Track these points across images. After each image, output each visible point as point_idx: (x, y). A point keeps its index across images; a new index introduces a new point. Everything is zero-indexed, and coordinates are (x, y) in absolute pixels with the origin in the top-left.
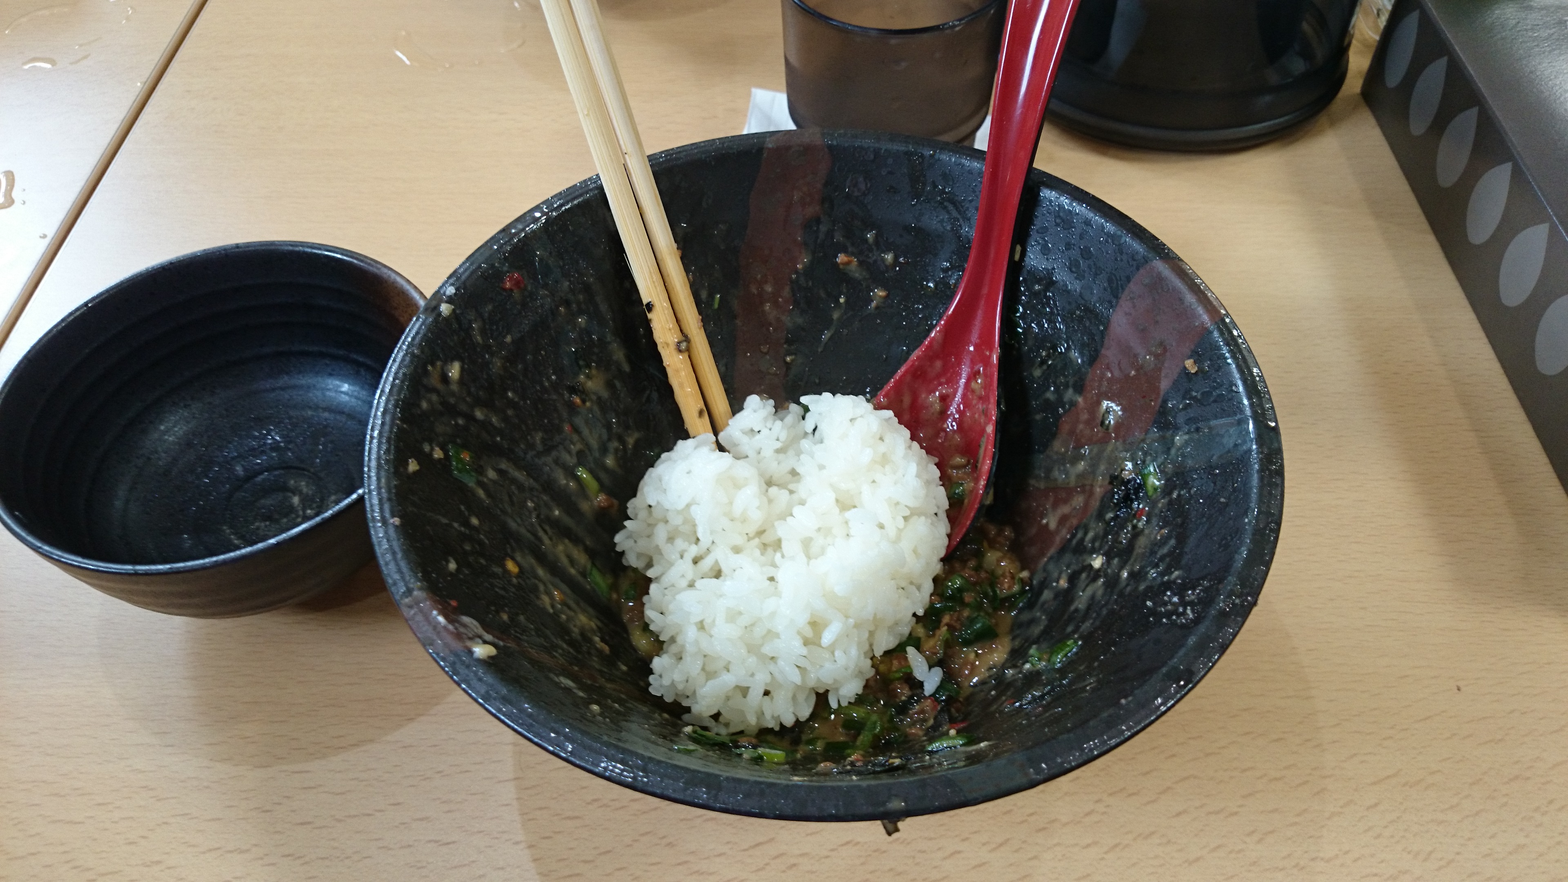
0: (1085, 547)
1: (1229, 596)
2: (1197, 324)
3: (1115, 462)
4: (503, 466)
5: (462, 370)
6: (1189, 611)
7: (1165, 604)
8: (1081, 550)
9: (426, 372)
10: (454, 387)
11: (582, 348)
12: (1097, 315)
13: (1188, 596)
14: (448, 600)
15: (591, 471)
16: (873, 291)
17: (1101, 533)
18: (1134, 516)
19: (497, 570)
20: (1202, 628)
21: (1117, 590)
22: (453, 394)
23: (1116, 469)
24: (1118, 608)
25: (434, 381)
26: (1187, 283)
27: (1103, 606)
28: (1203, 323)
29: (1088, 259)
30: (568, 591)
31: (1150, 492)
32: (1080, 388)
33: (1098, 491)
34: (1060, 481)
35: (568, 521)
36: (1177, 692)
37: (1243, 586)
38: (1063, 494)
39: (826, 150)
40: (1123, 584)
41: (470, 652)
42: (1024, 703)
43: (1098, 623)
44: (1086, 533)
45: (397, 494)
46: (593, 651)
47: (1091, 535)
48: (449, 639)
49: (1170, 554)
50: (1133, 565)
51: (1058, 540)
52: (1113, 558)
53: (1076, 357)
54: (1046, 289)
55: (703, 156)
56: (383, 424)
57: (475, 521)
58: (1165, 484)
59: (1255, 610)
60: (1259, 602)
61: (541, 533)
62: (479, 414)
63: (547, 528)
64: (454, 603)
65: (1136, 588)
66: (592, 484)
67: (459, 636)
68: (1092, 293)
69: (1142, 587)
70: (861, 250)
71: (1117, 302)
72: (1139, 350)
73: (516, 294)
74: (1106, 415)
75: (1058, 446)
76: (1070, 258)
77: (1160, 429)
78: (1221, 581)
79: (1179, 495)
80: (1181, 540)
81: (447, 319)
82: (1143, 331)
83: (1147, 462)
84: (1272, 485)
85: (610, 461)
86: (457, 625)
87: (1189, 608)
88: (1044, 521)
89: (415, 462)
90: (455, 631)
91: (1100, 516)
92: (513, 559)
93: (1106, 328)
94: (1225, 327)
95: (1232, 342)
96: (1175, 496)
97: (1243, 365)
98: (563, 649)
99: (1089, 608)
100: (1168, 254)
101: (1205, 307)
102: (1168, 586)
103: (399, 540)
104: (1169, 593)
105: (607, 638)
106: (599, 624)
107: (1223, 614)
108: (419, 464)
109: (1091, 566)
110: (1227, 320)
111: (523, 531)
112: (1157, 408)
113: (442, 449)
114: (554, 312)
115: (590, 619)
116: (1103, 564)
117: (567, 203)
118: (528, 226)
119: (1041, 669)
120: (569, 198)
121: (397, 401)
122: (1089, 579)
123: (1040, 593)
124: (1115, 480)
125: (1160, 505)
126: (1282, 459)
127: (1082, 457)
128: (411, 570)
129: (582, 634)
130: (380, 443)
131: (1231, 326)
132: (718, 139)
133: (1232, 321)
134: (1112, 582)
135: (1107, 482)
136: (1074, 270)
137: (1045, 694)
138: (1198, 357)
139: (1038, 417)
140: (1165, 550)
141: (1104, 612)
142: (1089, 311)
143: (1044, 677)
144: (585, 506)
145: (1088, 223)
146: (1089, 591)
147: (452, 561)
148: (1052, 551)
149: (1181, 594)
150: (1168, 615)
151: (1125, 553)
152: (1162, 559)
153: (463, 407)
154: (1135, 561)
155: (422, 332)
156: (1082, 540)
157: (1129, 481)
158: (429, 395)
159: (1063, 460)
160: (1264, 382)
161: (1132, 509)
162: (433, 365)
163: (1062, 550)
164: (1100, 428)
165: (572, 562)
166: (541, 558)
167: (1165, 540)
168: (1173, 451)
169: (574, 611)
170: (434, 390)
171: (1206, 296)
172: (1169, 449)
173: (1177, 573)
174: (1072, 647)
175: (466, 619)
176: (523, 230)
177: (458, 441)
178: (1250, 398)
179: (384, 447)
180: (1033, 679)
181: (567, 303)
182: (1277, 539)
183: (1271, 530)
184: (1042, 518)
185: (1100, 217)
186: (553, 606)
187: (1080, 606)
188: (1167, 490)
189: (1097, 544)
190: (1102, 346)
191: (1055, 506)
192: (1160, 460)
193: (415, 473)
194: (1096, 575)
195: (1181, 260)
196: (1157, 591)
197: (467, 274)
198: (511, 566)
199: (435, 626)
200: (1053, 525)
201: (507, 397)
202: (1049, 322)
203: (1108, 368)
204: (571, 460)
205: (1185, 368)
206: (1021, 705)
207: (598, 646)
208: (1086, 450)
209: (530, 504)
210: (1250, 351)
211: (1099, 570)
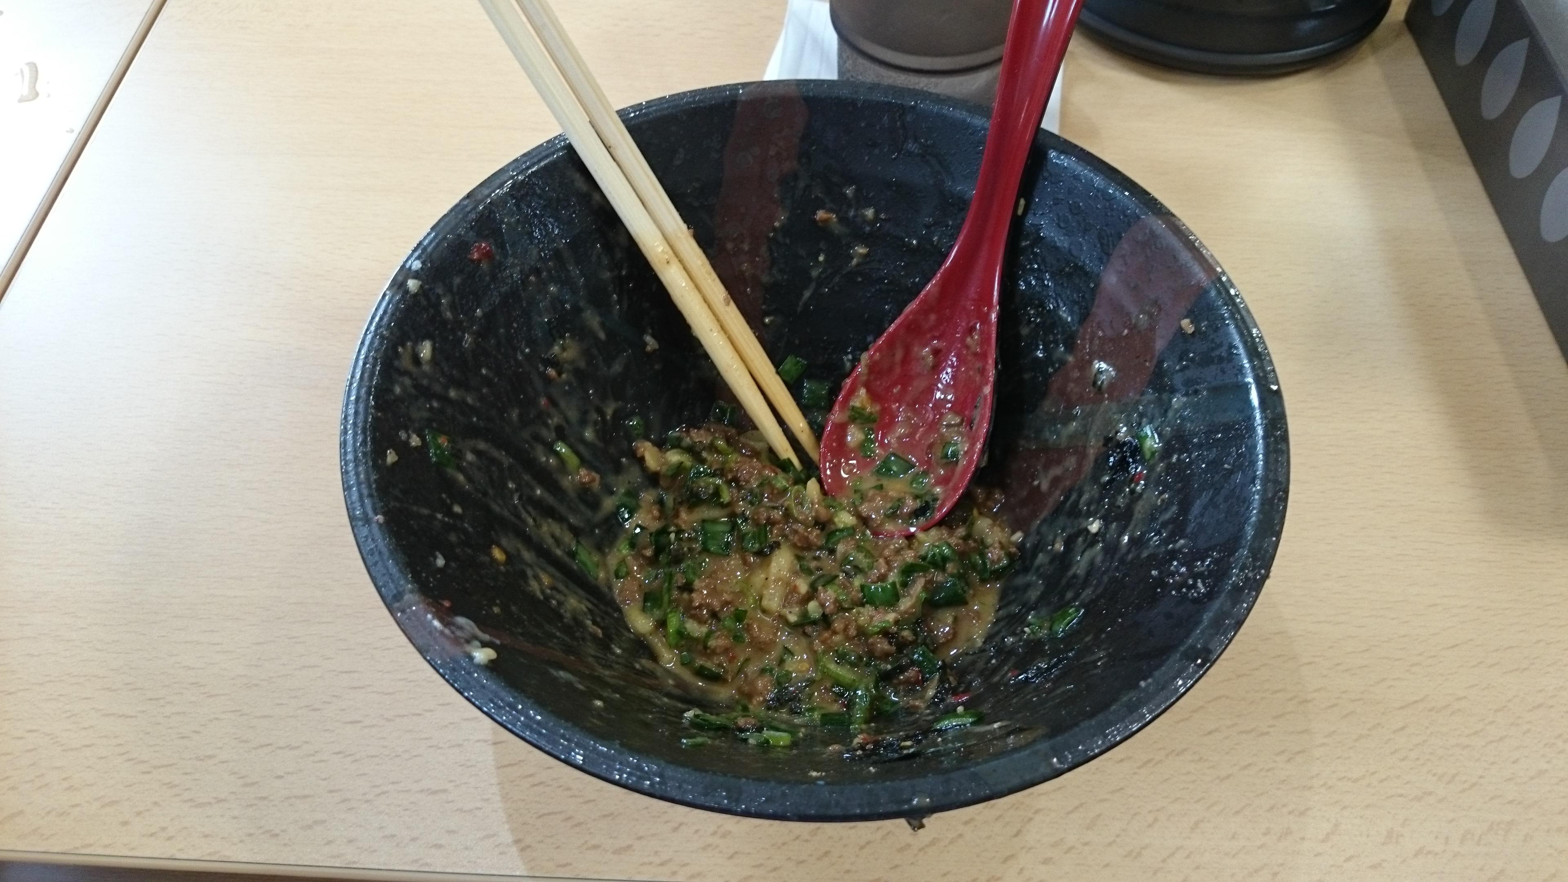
0: (1080, 511)
1: (1242, 570)
2: (1193, 283)
3: (1111, 424)
4: (482, 446)
5: (434, 349)
6: (1200, 584)
7: (1172, 574)
8: (1075, 513)
9: (397, 355)
10: (426, 368)
11: (555, 318)
12: (1086, 274)
13: (1197, 567)
14: (440, 601)
15: (571, 446)
16: (853, 248)
17: (1097, 496)
18: (1132, 481)
19: (484, 559)
20: (1216, 604)
21: (1117, 557)
22: (425, 375)
23: (1110, 432)
24: (1121, 576)
25: (405, 362)
26: (1180, 239)
27: (1104, 573)
28: (1199, 283)
29: (1077, 214)
30: (558, 574)
31: (1148, 455)
32: (1071, 347)
33: (1092, 452)
34: (1051, 441)
35: (551, 500)
36: (1196, 672)
37: (1255, 559)
38: (1054, 455)
39: (802, 102)
40: (1124, 550)
41: (471, 658)
42: (1030, 676)
43: (1100, 590)
44: (1080, 496)
45: (377, 489)
46: (588, 637)
47: (1085, 497)
48: (448, 646)
49: (1173, 520)
50: (1133, 531)
51: (1051, 502)
52: (1112, 522)
53: (1065, 314)
54: (1032, 246)
55: (674, 111)
56: (356, 413)
57: (457, 509)
58: (1163, 447)
59: (1268, 582)
60: (1271, 574)
61: (524, 515)
62: (452, 394)
63: (530, 509)
64: (447, 604)
65: (1139, 555)
66: (573, 460)
67: (456, 641)
68: (1082, 250)
69: (1145, 554)
70: (839, 203)
71: (1108, 260)
72: (1132, 308)
73: (484, 265)
74: (1099, 376)
75: (1048, 406)
76: (1058, 214)
77: (1155, 390)
78: (1232, 553)
79: (1178, 459)
80: (1185, 507)
81: (415, 295)
82: (1135, 288)
83: (1143, 424)
84: (1278, 451)
85: (589, 434)
86: (453, 628)
87: (1199, 581)
88: (1036, 483)
89: (393, 453)
90: (452, 635)
91: (1095, 479)
92: (499, 546)
93: (1097, 285)
94: (1223, 288)
95: (1231, 301)
96: (1174, 459)
97: (1243, 329)
98: (558, 638)
99: (1089, 573)
100: (1160, 208)
101: (1201, 264)
102: (1173, 555)
103: (384, 539)
104: (1175, 563)
105: (598, 620)
106: (590, 606)
107: (1235, 587)
108: (397, 454)
109: (1088, 531)
110: (1224, 279)
111: (506, 513)
112: (1152, 369)
113: (418, 436)
114: (525, 281)
115: (580, 602)
116: (1100, 529)
117: (533, 165)
118: (494, 192)
119: (1041, 638)
120: (535, 160)
121: (370, 388)
122: (1086, 544)
123: (1034, 556)
124: (1110, 442)
125: (1159, 469)
126: (1286, 424)
127: (1075, 417)
128: (401, 571)
129: (575, 619)
130: (355, 434)
131: (1228, 285)
132: (689, 92)
133: (1229, 280)
134: (1111, 549)
135: (1101, 443)
136: (1062, 225)
137: (1053, 667)
138: (1194, 315)
139: (1027, 376)
140: (1167, 516)
141: (1106, 579)
142: (1080, 270)
143: (1047, 648)
144: (567, 482)
145: (1077, 178)
146: (1088, 555)
147: (440, 556)
148: (1045, 514)
149: (1190, 565)
150: (1178, 587)
151: (1124, 517)
152: (1164, 525)
153: (437, 388)
154: (1136, 525)
155: (389, 311)
156: (1077, 502)
157: (1125, 444)
158: (401, 379)
159: (1054, 419)
160: (1264, 343)
161: (1129, 473)
162: (404, 346)
163: (1057, 511)
164: (1092, 388)
165: (558, 542)
166: (528, 541)
167: (1167, 505)
168: (1170, 414)
169: (565, 595)
170: (406, 373)
171: (1201, 254)
172: (1166, 411)
173: (1182, 541)
174: (1074, 616)
175: (461, 620)
176: (489, 195)
177: (434, 425)
178: (1251, 361)
179: (360, 438)
180: (1034, 648)
181: (537, 272)
182: (1285, 508)
183: (1280, 499)
184: (1033, 480)
185: (1090, 171)
186: (543, 592)
187: (1078, 571)
188: (1167, 452)
189: (1092, 508)
190: (1092, 304)
191: (1047, 467)
192: (1157, 423)
193: (394, 464)
194: (1093, 539)
195: (1173, 215)
196: (1163, 560)
197: (433, 244)
198: (498, 554)
199: (432, 631)
200: (1045, 487)
201: (482, 375)
202: (1036, 279)
203: (1099, 327)
204: (549, 436)
205: (1181, 328)
206: (1027, 678)
207: (591, 630)
208: (1077, 410)
209: (511, 485)
210: (1248, 311)
211: (1096, 534)
